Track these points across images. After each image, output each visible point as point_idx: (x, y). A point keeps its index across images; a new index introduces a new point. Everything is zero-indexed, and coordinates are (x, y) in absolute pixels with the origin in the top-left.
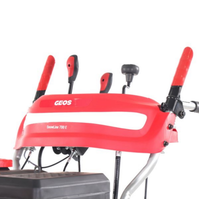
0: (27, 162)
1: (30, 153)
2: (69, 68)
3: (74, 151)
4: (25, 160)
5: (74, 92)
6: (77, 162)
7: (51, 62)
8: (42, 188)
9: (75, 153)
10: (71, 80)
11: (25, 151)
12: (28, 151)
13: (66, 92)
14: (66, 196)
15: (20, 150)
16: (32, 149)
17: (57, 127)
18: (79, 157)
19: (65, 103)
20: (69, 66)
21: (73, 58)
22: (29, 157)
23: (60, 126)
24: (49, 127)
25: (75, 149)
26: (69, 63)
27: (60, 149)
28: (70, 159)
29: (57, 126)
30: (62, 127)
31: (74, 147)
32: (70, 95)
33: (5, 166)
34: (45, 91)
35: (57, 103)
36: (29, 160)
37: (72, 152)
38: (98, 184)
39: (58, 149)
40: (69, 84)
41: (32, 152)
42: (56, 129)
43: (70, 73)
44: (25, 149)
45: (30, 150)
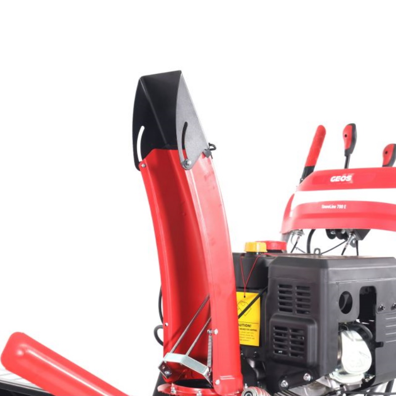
0: (295, 249)
1: (298, 238)
2: (346, 138)
3: (352, 235)
4: (293, 246)
5: (350, 166)
6: (355, 249)
7: (321, 133)
8: (330, 269)
9: (353, 237)
10: (348, 153)
11: (292, 237)
12: (296, 236)
13: (342, 167)
14: (355, 279)
15: (287, 235)
16: (301, 233)
17: (334, 207)
18: (357, 242)
19: (343, 178)
20: (346, 136)
21: (351, 127)
22: (297, 243)
23: (338, 205)
24: (324, 207)
25: (353, 233)
26: (345, 133)
27: (335, 233)
28: (347, 244)
29: (334, 205)
30: (341, 207)
31: (352, 229)
32: (346, 171)
33: (279, 249)
34: (314, 167)
35: (333, 179)
36: (297, 246)
37: (350, 236)
38: (390, 268)
39: (332, 233)
40: (345, 158)
41: (301, 237)
42: (333, 209)
43: (347, 145)
44: (292, 233)
45: (298, 235)
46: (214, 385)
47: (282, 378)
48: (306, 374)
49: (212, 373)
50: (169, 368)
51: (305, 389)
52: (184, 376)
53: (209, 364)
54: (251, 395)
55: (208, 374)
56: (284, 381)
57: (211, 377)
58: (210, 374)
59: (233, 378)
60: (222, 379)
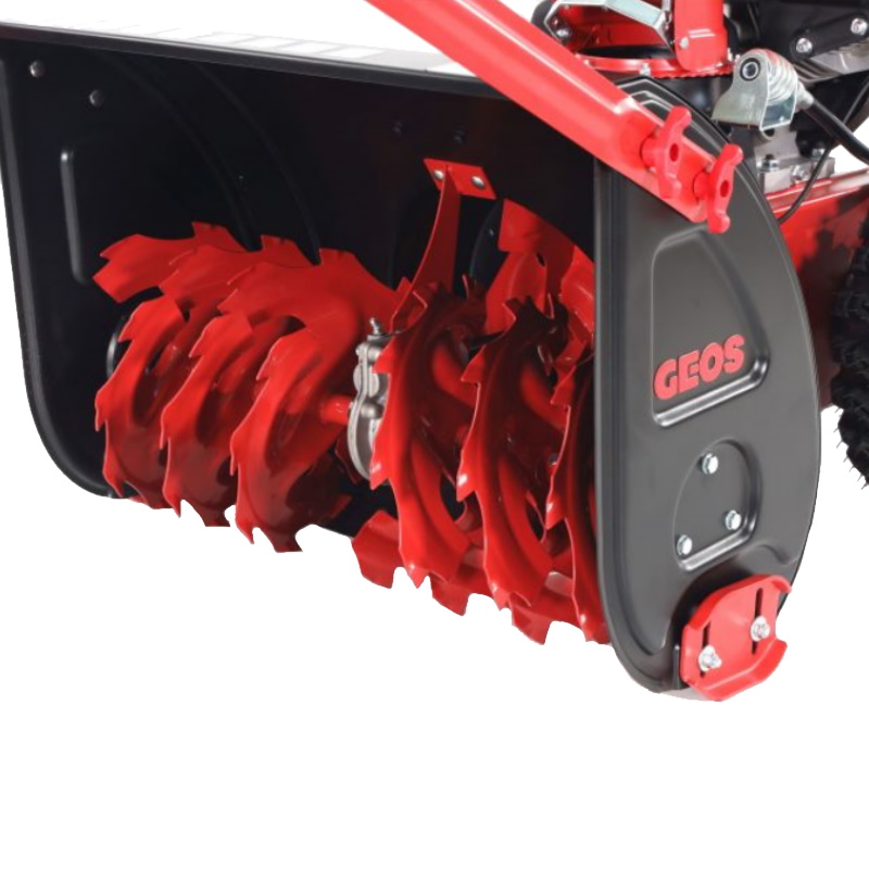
46: (677, 50)
47: (799, 33)
48: (856, 20)
49: (672, 25)
50: (566, 23)
51: (841, 56)
52: (593, 39)
53: (667, 6)
54: (755, 64)
55: (664, 25)
56: (802, 41)
57: (670, 33)
58: (667, 28)
59: (712, 35)
60: (693, 37)
